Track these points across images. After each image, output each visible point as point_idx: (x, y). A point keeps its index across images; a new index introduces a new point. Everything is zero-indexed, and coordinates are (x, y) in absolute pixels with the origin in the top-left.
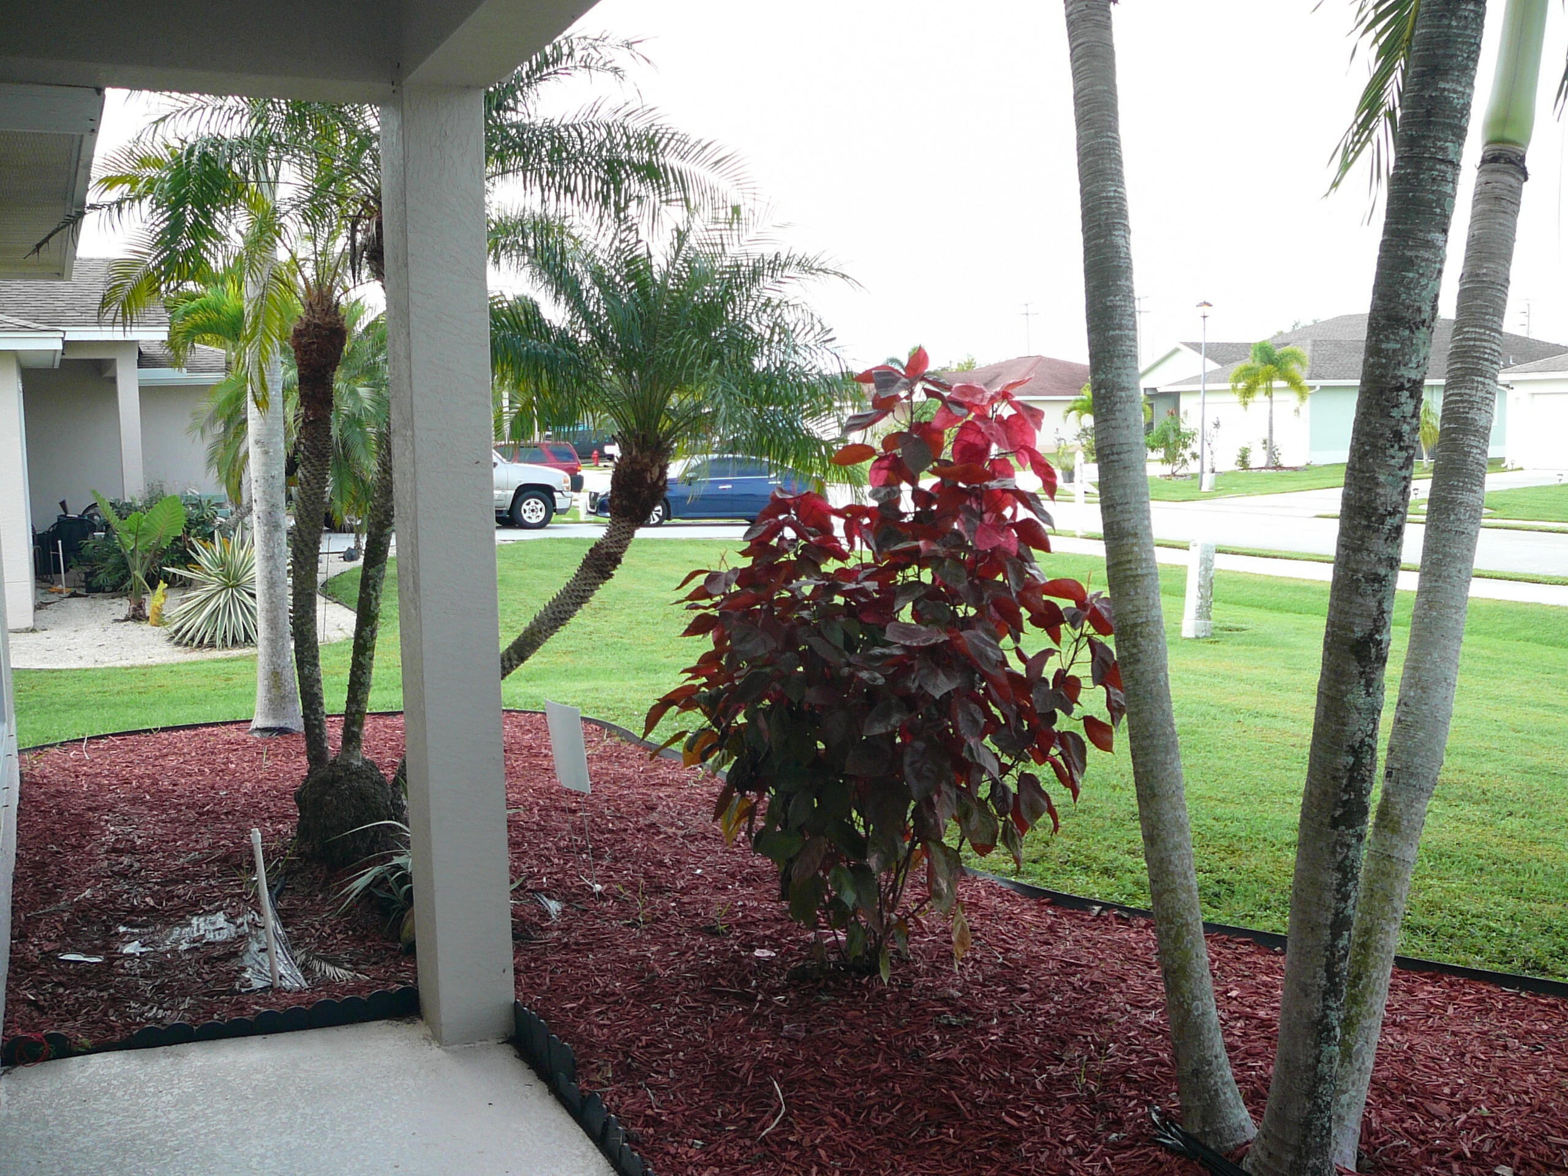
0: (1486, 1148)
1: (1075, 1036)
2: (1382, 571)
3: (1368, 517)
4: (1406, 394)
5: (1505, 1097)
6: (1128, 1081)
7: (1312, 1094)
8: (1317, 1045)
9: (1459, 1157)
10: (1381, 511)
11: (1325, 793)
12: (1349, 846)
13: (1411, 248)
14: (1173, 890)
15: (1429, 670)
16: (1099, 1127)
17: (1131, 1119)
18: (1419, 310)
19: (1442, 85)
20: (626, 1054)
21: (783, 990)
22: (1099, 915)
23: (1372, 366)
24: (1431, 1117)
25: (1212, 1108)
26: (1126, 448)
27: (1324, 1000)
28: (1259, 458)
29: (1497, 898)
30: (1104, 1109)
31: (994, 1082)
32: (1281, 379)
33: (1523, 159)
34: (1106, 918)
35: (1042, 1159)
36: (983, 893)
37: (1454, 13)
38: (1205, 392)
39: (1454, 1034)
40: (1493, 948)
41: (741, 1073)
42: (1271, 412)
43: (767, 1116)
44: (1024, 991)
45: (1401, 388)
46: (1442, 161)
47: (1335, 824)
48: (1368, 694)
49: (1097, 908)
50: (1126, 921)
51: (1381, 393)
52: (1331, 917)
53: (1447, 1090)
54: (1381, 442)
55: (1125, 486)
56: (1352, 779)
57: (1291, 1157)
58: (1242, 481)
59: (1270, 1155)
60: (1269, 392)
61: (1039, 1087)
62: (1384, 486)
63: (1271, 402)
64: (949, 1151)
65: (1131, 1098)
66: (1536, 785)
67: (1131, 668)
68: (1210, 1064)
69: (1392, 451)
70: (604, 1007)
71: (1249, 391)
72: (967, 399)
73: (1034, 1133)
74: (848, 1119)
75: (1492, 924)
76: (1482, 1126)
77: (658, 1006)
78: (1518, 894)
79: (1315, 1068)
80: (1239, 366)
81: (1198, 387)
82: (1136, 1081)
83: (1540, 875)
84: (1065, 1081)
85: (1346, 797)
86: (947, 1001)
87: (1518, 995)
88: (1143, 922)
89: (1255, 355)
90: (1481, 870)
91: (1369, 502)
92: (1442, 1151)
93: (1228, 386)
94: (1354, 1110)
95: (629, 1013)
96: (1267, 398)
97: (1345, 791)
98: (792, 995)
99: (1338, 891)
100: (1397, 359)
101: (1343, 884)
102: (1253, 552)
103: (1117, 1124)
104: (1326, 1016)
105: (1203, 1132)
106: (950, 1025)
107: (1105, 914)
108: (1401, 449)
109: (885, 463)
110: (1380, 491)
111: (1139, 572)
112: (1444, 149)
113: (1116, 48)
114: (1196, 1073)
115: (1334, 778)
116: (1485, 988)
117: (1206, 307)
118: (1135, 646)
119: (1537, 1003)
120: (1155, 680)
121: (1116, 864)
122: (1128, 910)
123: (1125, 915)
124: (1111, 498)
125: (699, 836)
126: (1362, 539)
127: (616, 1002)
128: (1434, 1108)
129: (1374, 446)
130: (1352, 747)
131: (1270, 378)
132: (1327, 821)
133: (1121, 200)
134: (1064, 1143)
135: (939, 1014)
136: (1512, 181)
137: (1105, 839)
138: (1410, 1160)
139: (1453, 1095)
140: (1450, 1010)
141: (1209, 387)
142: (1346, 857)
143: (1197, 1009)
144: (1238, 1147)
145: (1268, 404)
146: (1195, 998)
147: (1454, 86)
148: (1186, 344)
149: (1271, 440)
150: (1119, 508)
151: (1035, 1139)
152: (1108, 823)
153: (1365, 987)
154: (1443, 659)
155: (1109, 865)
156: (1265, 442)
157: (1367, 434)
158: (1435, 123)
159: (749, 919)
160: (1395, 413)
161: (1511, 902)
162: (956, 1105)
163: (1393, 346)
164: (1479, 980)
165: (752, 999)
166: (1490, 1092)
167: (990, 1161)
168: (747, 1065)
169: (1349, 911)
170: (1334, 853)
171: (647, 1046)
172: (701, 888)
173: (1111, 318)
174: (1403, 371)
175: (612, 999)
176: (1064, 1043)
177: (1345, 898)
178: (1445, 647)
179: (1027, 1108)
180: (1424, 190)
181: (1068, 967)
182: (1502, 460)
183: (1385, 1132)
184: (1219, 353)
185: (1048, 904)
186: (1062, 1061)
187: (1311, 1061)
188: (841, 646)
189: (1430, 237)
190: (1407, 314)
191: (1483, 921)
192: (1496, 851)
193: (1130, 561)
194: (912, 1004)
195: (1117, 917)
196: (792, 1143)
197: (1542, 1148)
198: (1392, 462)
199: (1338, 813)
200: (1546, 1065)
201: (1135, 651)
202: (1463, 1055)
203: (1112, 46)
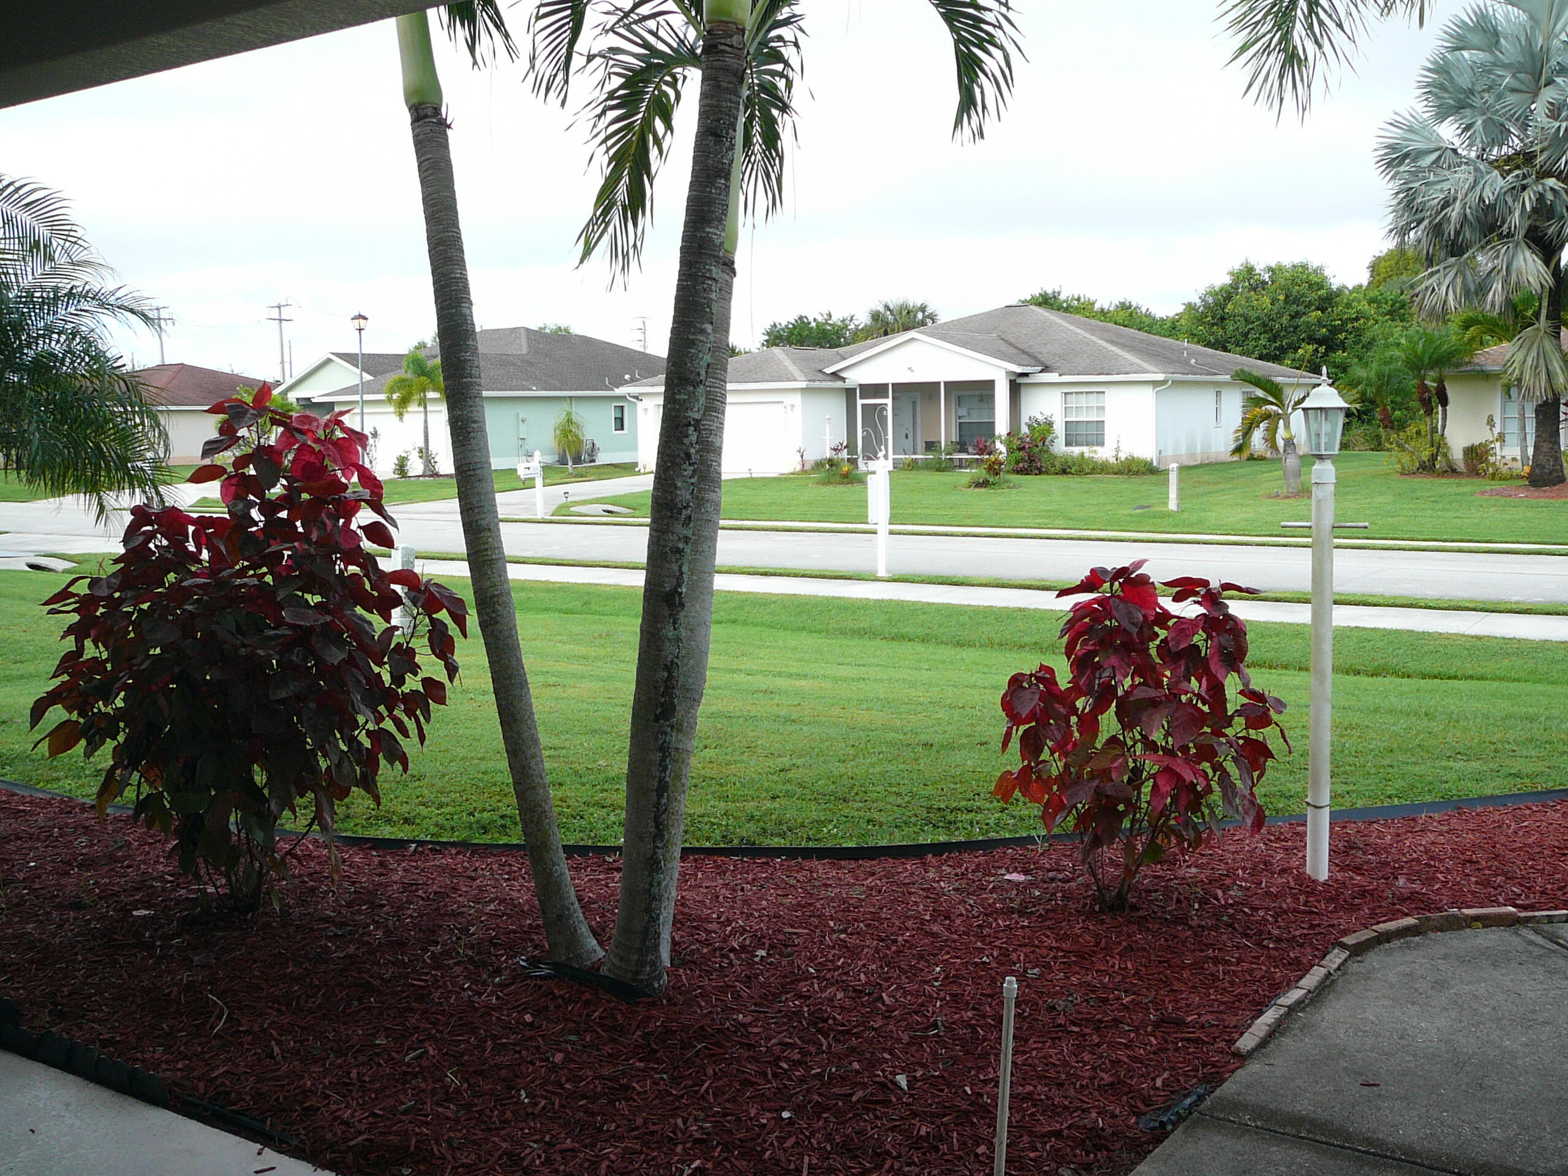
0: (747, 942)
1: (441, 926)
2: (681, 546)
3: (671, 510)
4: (692, 428)
5: (752, 914)
6: (495, 945)
7: (648, 910)
8: (651, 874)
9: (733, 950)
10: (680, 506)
11: (649, 699)
12: (666, 734)
13: (693, 334)
14: (533, 788)
15: (694, 617)
16: (485, 976)
17: (506, 967)
18: (699, 374)
19: (708, 230)
20: (55, 1004)
21: (178, 935)
22: (415, 850)
23: (670, 410)
24: (710, 932)
25: (573, 940)
26: (479, 465)
27: (654, 842)
28: (416, 467)
29: (712, 803)
30: (484, 965)
31: (393, 963)
32: (434, 391)
33: (733, 263)
34: (422, 852)
35: (452, 1001)
36: (311, 847)
37: (713, 184)
38: (363, 402)
39: (706, 887)
40: (717, 834)
41: (173, 996)
42: (426, 421)
43: (212, 1019)
44: (384, 906)
45: (689, 424)
46: (710, 278)
47: (657, 719)
48: (675, 629)
49: (414, 845)
50: (440, 852)
51: (677, 428)
52: (656, 783)
53: (715, 916)
54: (678, 460)
55: (479, 494)
56: (666, 687)
57: (636, 957)
58: (403, 490)
59: (621, 959)
60: (423, 402)
61: (428, 961)
62: (680, 489)
63: (426, 412)
64: (375, 1012)
65: (502, 955)
66: (719, 726)
67: (491, 628)
68: (569, 909)
69: (684, 466)
70: (9, 975)
71: (403, 403)
72: (306, 427)
73: (440, 987)
74: (284, 1008)
75: (712, 820)
76: (744, 930)
77: (63, 965)
78: (725, 798)
79: (650, 890)
80: (392, 377)
81: (357, 398)
82: (501, 945)
83: (738, 785)
84: (446, 954)
85: (663, 700)
86: (327, 920)
87: (742, 860)
88: (454, 851)
89: (408, 366)
90: (696, 786)
91: (672, 500)
92: (721, 949)
93: (382, 397)
94: (666, 926)
95: (36, 975)
96: (422, 409)
97: (662, 696)
98: (187, 937)
99: (660, 765)
100: (686, 406)
101: (663, 760)
102: (432, 555)
103: (498, 972)
104: (655, 853)
105: (568, 958)
106: (336, 935)
107: (420, 849)
108: (690, 464)
109: (234, 481)
110: (678, 492)
111: (494, 557)
112: (710, 271)
113: (453, 163)
114: (560, 917)
115: (656, 688)
116: (719, 860)
117: (361, 321)
118: (494, 612)
119: (755, 863)
120: (510, 636)
121: (413, 814)
122: (439, 843)
123: (438, 848)
124: (471, 503)
125: (13, 837)
126: (667, 525)
127: (19, 969)
128: (710, 926)
129: (673, 463)
130: (666, 665)
131: (424, 390)
132: (652, 718)
133: (464, 280)
134: (464, 990)
135: (325, 929)
136: (727, 277)
137: (396, 798)
138: (703, 956)
139: (719, 918)
140: (700, 875)
141: (366, 397)
142: (665, 741)
143: (556, 871)
144: (593, 964)
145: (422, 416)
146: (554, 864)
147: (714, 230)
148: (338, 355)
149: (427, 449)
150: (476, 510)
151: (441, 990)
152: (394, 785)
153: (668, 841)
154: (703, 609)
155: (407, 815)
156: (421, 451)
157: (668, 455)
158: (704, 254)
159: (109, 892)
160: (686, 441)
161: (722, 804)
162: (369, 982)
163: (683, 397)
164: (715, 854)
165: (153, 946)
166: (742, 913)
167: (412, 1010)
168: (176, 989)
169: (667, 779)
170: (657, 739)
171: (70, 995)
172: (44, 876)
173: (464, 369)
174: (690, 414)
175: (13, 968)
176: (434, 932)
177: (665, 769)
178: (704, 601)
179: (427, 974)
180: (699, 296)
181: (409, 887)
182: (636, 464)
183: (684, 943)
184: (372, 364)
185: (371, 848)
186: (438, 943)
187: (647, 886)
188: (234, 631)
189: (703, 326)
190: (692, 376)
191: (706, 819)
192: (703, 772)
193: (486, 550)
194: (297, 927)
195: (430, 849)
196: (244, 1032)
197: (781, 937)
198: (685, 473)
199: (658, 712)
200: (771, 895)
201: (494, 615)
202: (718, 897)
203: (450, 161)
